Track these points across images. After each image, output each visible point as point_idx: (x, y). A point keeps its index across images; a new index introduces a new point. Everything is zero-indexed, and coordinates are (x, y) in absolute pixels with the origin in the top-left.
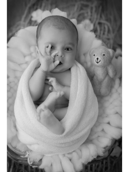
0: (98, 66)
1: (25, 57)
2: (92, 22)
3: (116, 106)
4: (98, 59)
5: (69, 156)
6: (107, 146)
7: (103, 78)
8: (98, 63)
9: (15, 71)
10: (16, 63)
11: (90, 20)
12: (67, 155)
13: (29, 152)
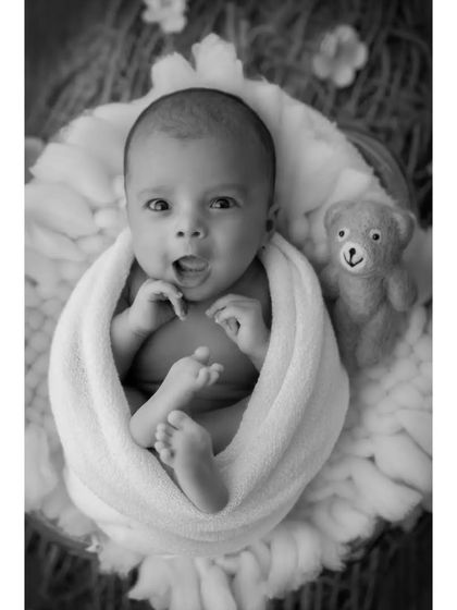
0: (353, 275)
1: (94, 210)
2: (362, 38)
3: (404, 408)
4: (352, 252)
5: (230, 565)
6: (358, 539)
7: (367, 313)
8: (352, 265)
9: (57, 262)
10: (65, 234)
11: (358, 27)
12: (221, 561)
13: (99, 540)
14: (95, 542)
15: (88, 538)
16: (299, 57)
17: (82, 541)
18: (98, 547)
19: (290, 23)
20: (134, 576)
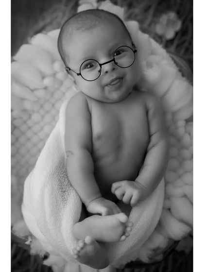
1: (43, 77)
9: (22, 99)
10: (28, 87)
11: (178, 13)
13: (32, 239)
14: (30, 239)
15: (27, 237)
16: (150, 25)
17: (24, 238)
18: (31, 242)
19: (147, 10)
20: (46, 257)
